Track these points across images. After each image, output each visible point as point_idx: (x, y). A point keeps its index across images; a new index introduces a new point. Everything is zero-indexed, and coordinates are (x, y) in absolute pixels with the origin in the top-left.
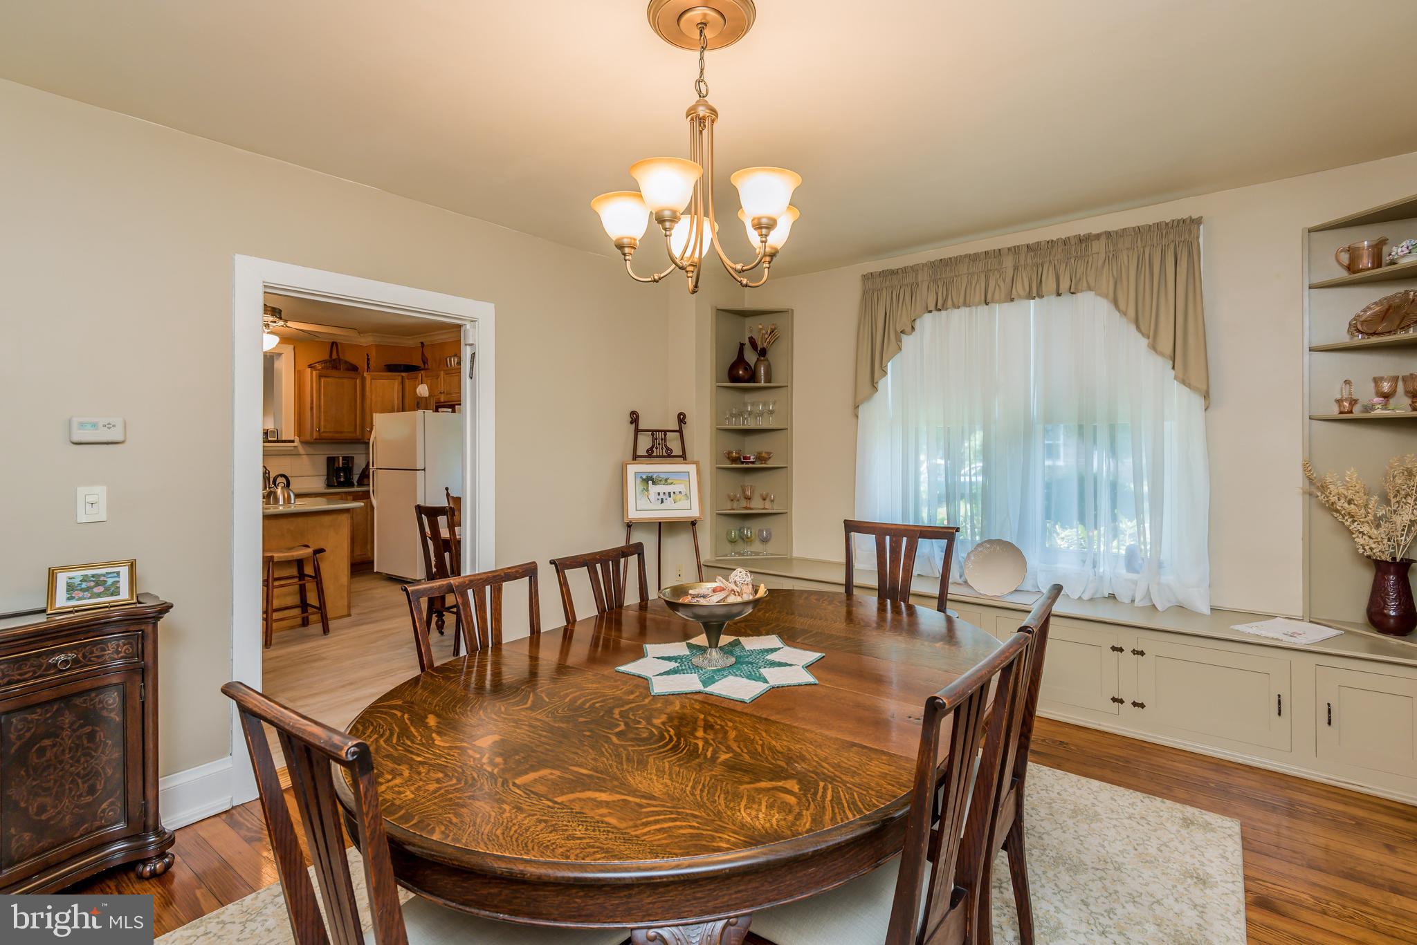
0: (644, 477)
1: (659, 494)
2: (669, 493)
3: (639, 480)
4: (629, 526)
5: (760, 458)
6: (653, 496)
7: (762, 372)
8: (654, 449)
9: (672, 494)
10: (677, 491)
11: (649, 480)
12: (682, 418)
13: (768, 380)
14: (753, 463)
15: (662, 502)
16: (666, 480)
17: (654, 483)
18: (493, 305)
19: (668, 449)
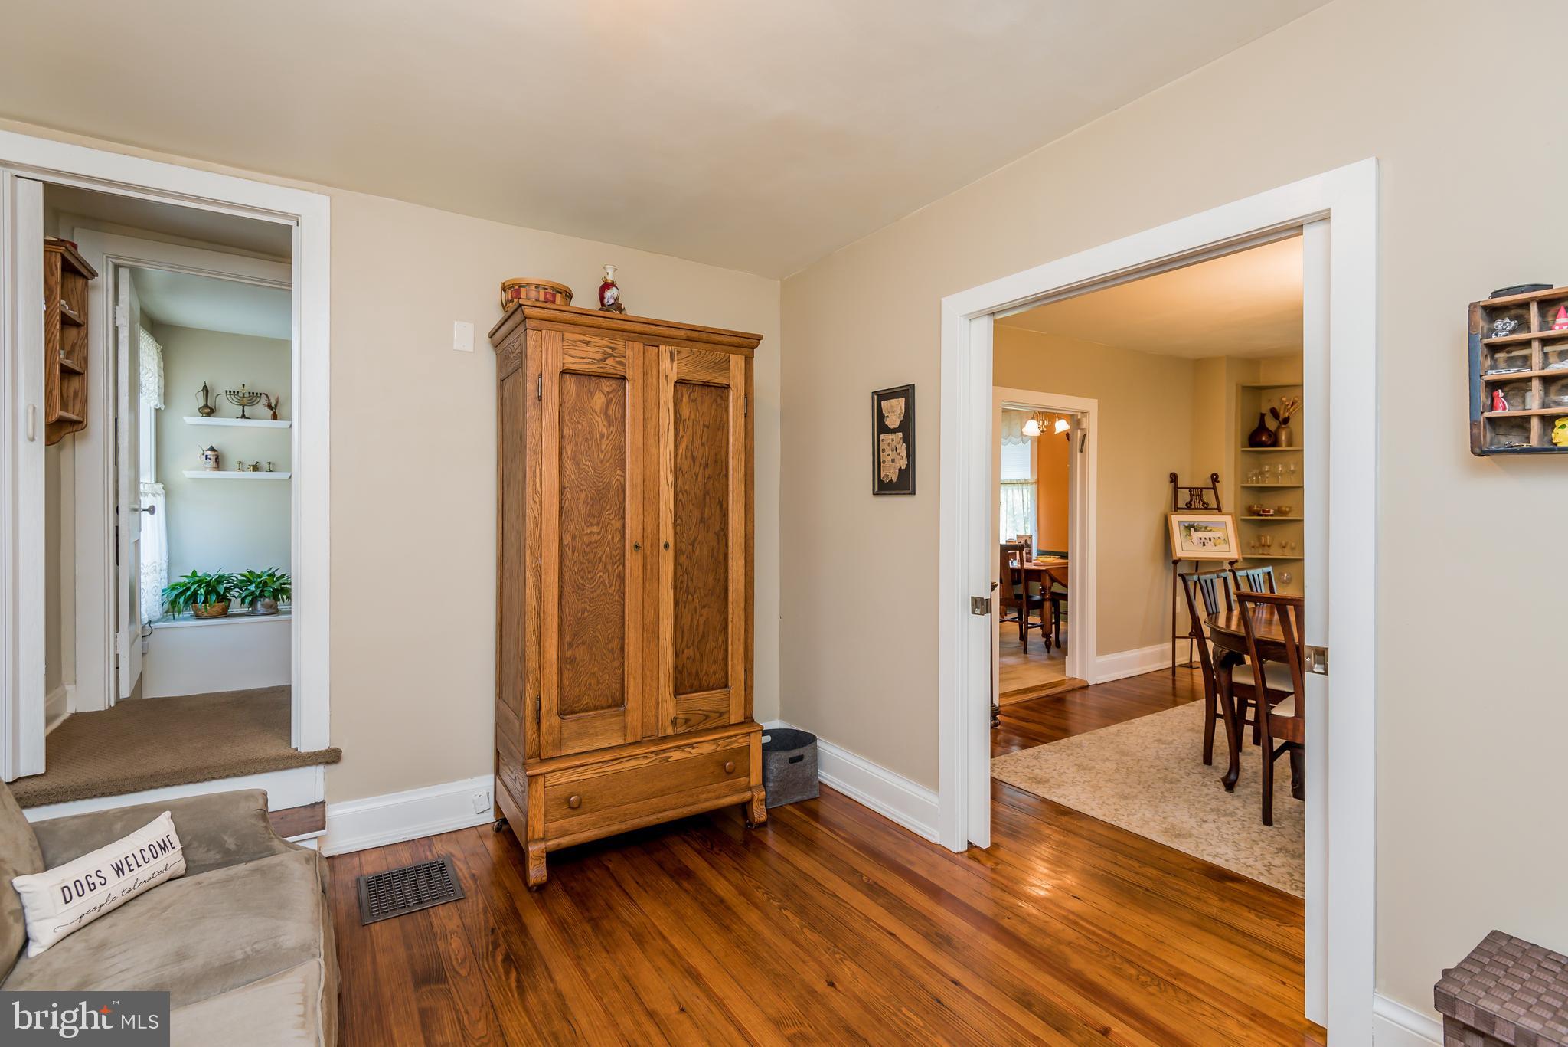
0: (1186, 525)
1: (1201, 539)
2: (1210, 538)
3: (1182, 528)
4: (1175, 562)
5: (1279, 511)
6: (1195, 540)
7: (1283, 438)
8: (1193, 503)
9: (1212, 539)
10: (1216, 536)
11: (1190, 527)
12: (1215, 478)
13: (1290, 444)
14: (1271, 515)
15: (1204, 545)
16: (1206, 528)
17: (1195, 530)
18: (1097, 400)
19: (1204, 503)
